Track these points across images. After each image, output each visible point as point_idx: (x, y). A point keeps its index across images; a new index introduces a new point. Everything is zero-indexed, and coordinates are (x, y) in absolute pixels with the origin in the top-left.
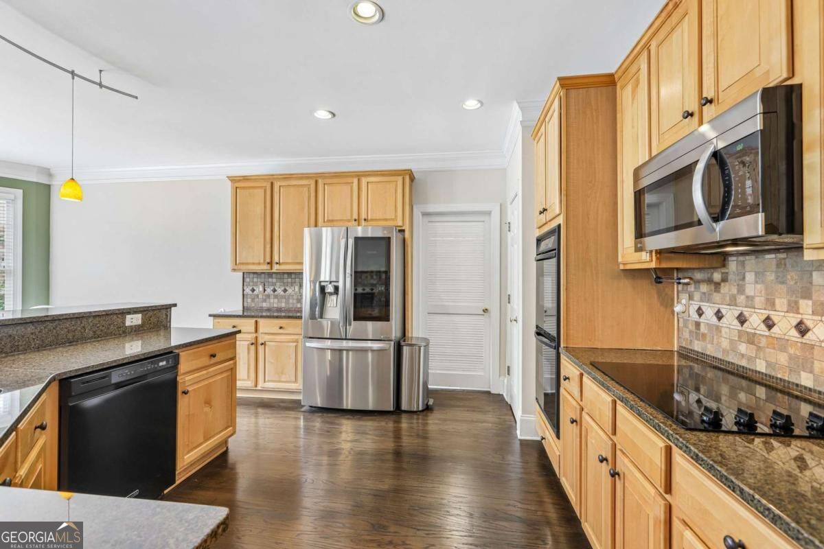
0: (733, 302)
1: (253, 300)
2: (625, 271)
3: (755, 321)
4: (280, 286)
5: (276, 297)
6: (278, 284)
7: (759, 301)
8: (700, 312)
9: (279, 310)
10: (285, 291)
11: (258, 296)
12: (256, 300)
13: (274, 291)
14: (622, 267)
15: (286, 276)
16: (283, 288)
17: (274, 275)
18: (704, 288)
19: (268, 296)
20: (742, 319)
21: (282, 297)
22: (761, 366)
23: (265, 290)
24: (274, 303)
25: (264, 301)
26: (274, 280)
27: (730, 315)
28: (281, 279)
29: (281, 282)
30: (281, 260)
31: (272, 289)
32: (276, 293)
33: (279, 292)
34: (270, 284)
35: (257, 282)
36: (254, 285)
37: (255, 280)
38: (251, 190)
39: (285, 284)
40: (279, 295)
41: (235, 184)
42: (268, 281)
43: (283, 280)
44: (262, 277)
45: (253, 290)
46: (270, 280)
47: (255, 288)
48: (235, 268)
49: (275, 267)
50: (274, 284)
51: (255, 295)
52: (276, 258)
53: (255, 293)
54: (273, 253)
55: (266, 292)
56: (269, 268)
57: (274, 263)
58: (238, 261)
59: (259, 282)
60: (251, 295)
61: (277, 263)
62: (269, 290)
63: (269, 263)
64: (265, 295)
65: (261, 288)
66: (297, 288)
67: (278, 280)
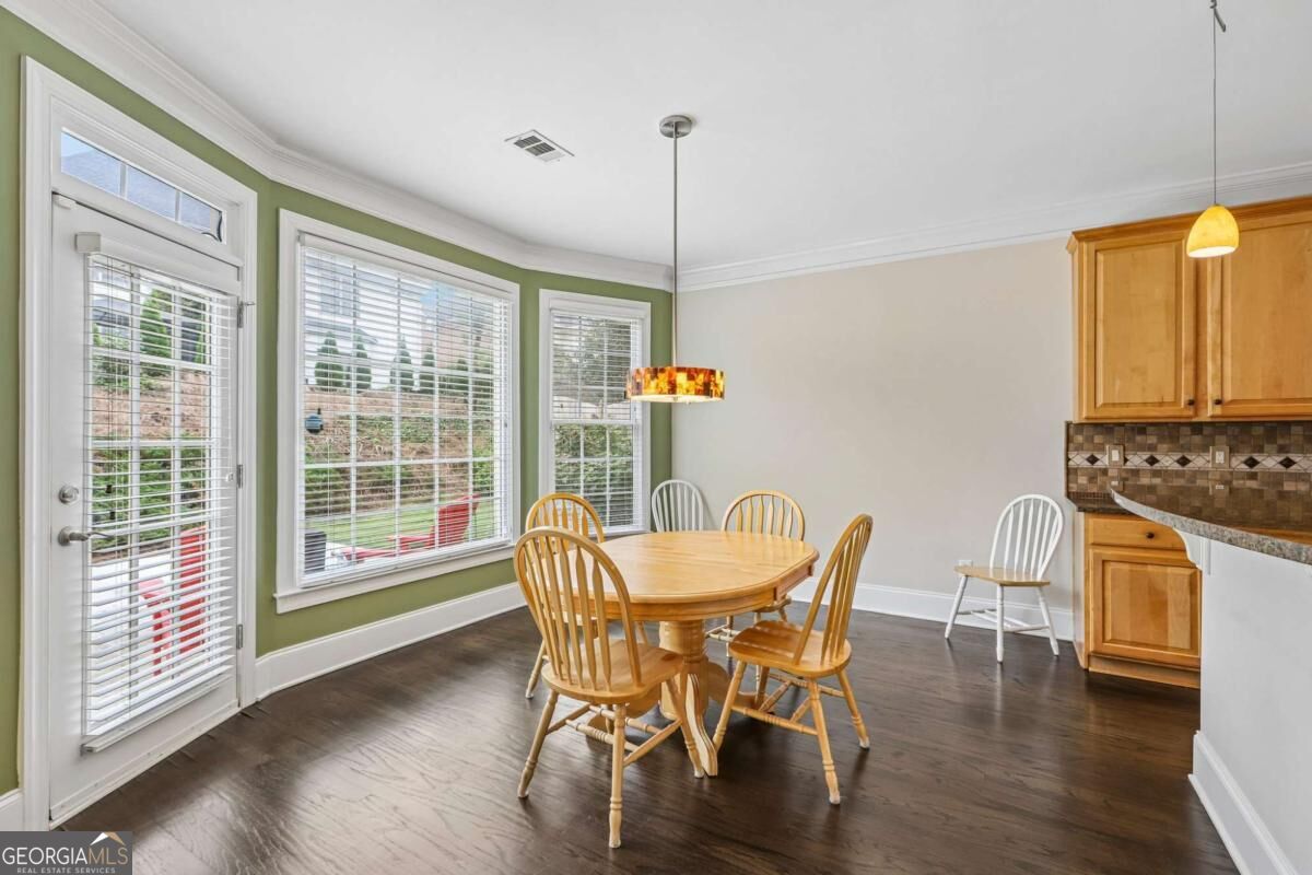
1: (1092, 479)
4: (1171, 451)
5: (1156, 474)
6: (1163, 447)
10: (1184, 461)
11: (1105, 472)
12: (1100, 480)
13: (1152, 460)
15: (1186, 430)
16: (1178, 456)
17: (1152, 428)
19: (1136, 472)
21: (1178, 474)
23: (1126, 460)
26: (1152, 440)
28: (1171, 438)
29: (1172, 442)
30: (1228, 396)
31: (1145, 457)
32: (1157, 466)
33: (1167, 464)
34: (1142, 448)
35: (1103, 444)
36: (1094, 450)
37: (1098, 439)
38: (1139, 253)
39: (1182, 448)
40: (1166, 471)
41: (1093, 245)
42: (1134, 442)
43: (1178, 438)
44: (1119, 432)
45: (1093, 460)
46: (1139, 438)
47: (1098, 456)
48: (1092, 414)
49: (1209, 412)
50: (1152, 448)
51: (1100, 469)
52: (1212, 391)
53: (1098, 464)
54: (1202, 381)
55: (1128, 463)
56: (1191, 413)
57: (1206, 402)
58: (1100, 401)
59: (1109, 443)
60: (1087, 469)
61: (1218, 402)
62: (1137, 460)
63: (1191, 403)
64: (1127, 471)
65: (1116, 456)
66: (1220, 457)
67: (1161, 439)
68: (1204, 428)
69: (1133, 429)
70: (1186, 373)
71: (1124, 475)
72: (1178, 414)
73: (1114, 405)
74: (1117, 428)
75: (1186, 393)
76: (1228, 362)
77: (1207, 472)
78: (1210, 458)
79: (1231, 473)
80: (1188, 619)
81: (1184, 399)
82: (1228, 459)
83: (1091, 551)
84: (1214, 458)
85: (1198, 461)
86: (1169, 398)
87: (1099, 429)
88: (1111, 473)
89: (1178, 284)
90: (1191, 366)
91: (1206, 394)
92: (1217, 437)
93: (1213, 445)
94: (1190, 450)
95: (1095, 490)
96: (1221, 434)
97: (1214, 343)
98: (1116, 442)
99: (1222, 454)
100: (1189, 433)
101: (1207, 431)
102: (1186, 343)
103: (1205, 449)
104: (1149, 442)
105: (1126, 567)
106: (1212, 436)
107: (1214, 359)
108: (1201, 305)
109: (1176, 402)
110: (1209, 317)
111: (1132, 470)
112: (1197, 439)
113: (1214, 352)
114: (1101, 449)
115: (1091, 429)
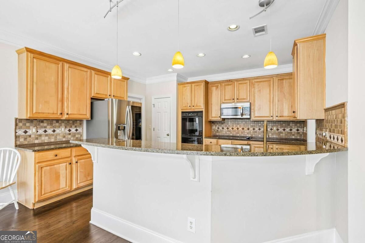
0: (226, 126)
1: (25, 139)
2: (209, 121)
3: (230, 128)
4: (51, 128)
5: (46, 135)
6: (48, 127)
7: (231, 126)
8: (218, 128)
9: (49, 144)
10: (54, 131)
11: (30, 136)
12: (28, 139)
13: (45, 131)
14: (209, 120)
16: (52, 130)
17: (45, 121)
18: (219, 124)
19: (40, 135)
20: (228, 128)
21: (52, 135)
22: (231, 135)
23: (37, 132)
24: (45, 139)
25: (37, 139)
26: (45, 125)
27: (225, 128)
28: (51, 124)
29: (51, 125)
30: (69, 113)
31: (43, 130)
32: (47, 133)
33: (50, 132)
34: (42, 127)
35: (29, 126)
36: (26, 128)
37: (28, 124)
38: (47, 64)
39: (54, 127)
40: (49, 134)
41: (32, 55)
42: (40, 125)
43: (52, 124)
44: (35, 122)
45: (26, 132)
46: (41, 124)
47: (28, 131)
48: (32, 116)
49: (65, 117)
50: (45, 127)
51: (28, 135)
52: (66, 111)
53: (28, 134)
54: (63, 107)
55: (38, 133)
56: (61, 117)
57: (64, 114)
58: (34, 111)
59: (31, 126)
60: (23, 135)
61: (68, 114)
62: (41, 131)
63: (61, 114)
64: (37, 135)
65: (34, 130)
66: (63, 129)
67: (48, 125)
68: (59, 121)
69: (40, 121)
70: (60, 105)
71: (36, 137)
72: (57, 117)
73: (39, 113)
74: (34, 121)
75: (60, 111)
76: (69, 103)
77: (60, 134)
78: (60, 130)
79: (65, 134)
80: (65, 178)
81: (59, 112)
82: (65, 130)
83: (37, 166)
84: (61, 130)
85: (58, 131)
86: (55, 112)
87: (28, 121)
88: (32, 136)
89: (58, 78)
90: (61, 103)
91: (64, 111)
92: (62, 124)
93: (61, 126)
94: (55, 128)
95: (26, 143)
96: (63, 123)
97: (66, 98)
98: (34, 125)
99: (63, 128)
100: (55, 122)
101: (60, 122)
102: (60, 96)
103: (59, 127)
104: (44, 125)
105: (48, 168)
106: (61, 123)
107: (66, 102)
108: (63, 85)
109: (57, 113)
110: (65, 89)
111: (39, 135)
112: (57, 124)
113: (66, 99)
114: (29, 128)
115: (25, 121)
